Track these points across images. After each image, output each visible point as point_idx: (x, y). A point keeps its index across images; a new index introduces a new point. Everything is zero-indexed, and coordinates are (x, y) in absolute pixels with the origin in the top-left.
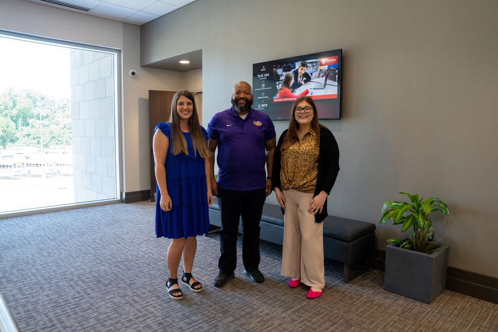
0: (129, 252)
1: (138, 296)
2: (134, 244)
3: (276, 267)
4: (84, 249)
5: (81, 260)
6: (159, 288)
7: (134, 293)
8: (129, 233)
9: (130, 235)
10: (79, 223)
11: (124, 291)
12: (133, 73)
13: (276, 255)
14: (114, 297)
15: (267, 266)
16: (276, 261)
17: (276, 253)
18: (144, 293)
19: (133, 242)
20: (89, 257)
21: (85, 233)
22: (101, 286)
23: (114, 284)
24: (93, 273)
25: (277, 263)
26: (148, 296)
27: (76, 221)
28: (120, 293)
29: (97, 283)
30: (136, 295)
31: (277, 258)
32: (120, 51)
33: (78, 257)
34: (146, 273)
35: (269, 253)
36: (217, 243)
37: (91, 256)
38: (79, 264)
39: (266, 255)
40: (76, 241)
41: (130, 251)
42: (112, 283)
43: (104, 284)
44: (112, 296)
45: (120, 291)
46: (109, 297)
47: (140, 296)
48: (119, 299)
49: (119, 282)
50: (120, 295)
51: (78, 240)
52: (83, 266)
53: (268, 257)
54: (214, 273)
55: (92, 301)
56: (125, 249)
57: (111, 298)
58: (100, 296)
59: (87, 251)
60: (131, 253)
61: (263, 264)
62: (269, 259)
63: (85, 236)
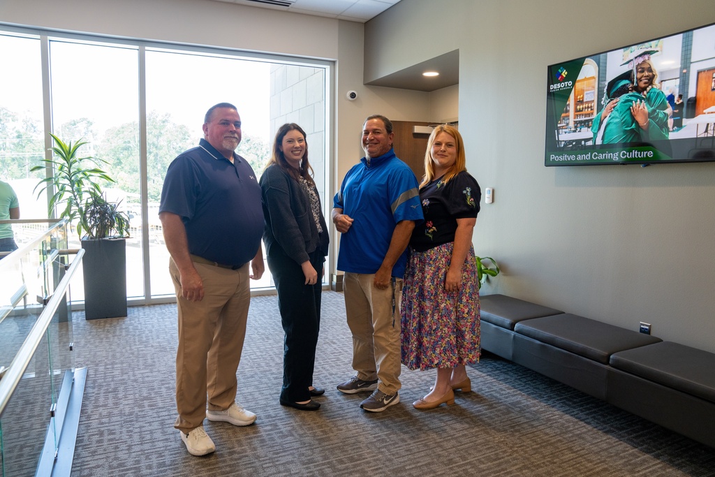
0: (329, 377)
1: (331, 465)
2: (339, 363)
3: (583, 438)
4: (263, 364)
5: (256, 383)
6: (368, 453)
7: (325, 459)
8: (334, 343)
9: (335, 346)
10: (265, 318)
11: (309, 452)
12: (353, 95)
13: (582, 411)
14: (292, 462)
15: (566, 433)
16: (582, 423)
17: (582, 406)
18: (341, 462)
19: (338, 359)
20: (269, 379)
21: (270, 337)
22: (276, 436)
23: (296, 435)
24: (268, 408)
25: (585, 430)
26: (347, 468)
27: (263, 316)
28: (303, 454)
29: (271, 430)
30: (328, 463)
31: (584, 417)
32: (334, 62)
33: (252, 377)
34: (350, 421)
35: (569, 405)
36: (474, 375)
37: (271, 377)
38: (251, 389)
39: (563, 409)
40: (255, 349)
41: (331, 374)
42: (294, 432)
43: (281, 432)
44: (290, 458)
45: (303, 451)
46: (283, 460)
47: (334, 466)
48: (300, 466)
49: (305, 433)
50: (303, 458)
51: (258, 348)
52: (257, 395)
53: (566, 412)
54: (465, 435)
55: (258, 464)
56: (324, 372)
57: (288, 463)
58: (270, 455)
59: (267, 368)
60: (332, 380)
61: (558, 428)
62: (567, 417)
63: (270, 341)
